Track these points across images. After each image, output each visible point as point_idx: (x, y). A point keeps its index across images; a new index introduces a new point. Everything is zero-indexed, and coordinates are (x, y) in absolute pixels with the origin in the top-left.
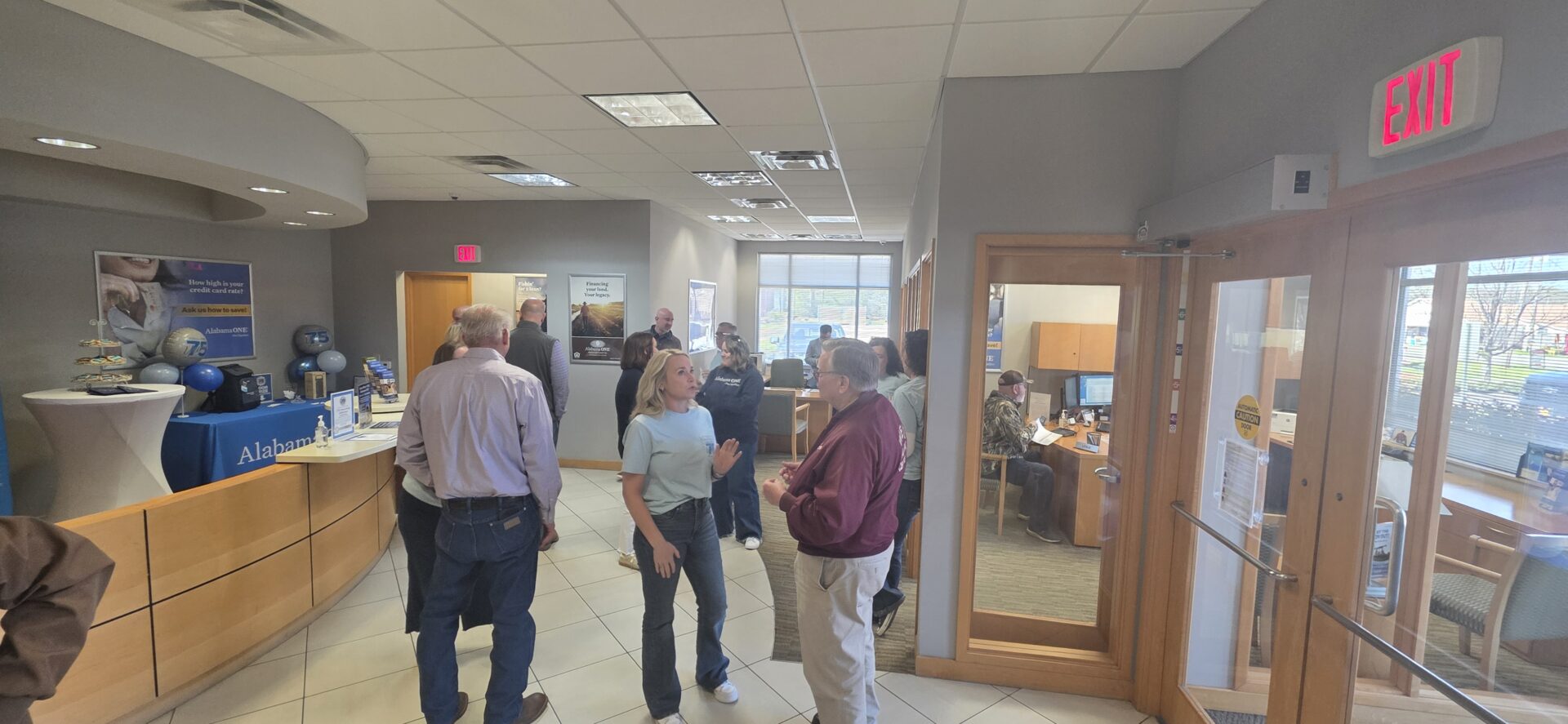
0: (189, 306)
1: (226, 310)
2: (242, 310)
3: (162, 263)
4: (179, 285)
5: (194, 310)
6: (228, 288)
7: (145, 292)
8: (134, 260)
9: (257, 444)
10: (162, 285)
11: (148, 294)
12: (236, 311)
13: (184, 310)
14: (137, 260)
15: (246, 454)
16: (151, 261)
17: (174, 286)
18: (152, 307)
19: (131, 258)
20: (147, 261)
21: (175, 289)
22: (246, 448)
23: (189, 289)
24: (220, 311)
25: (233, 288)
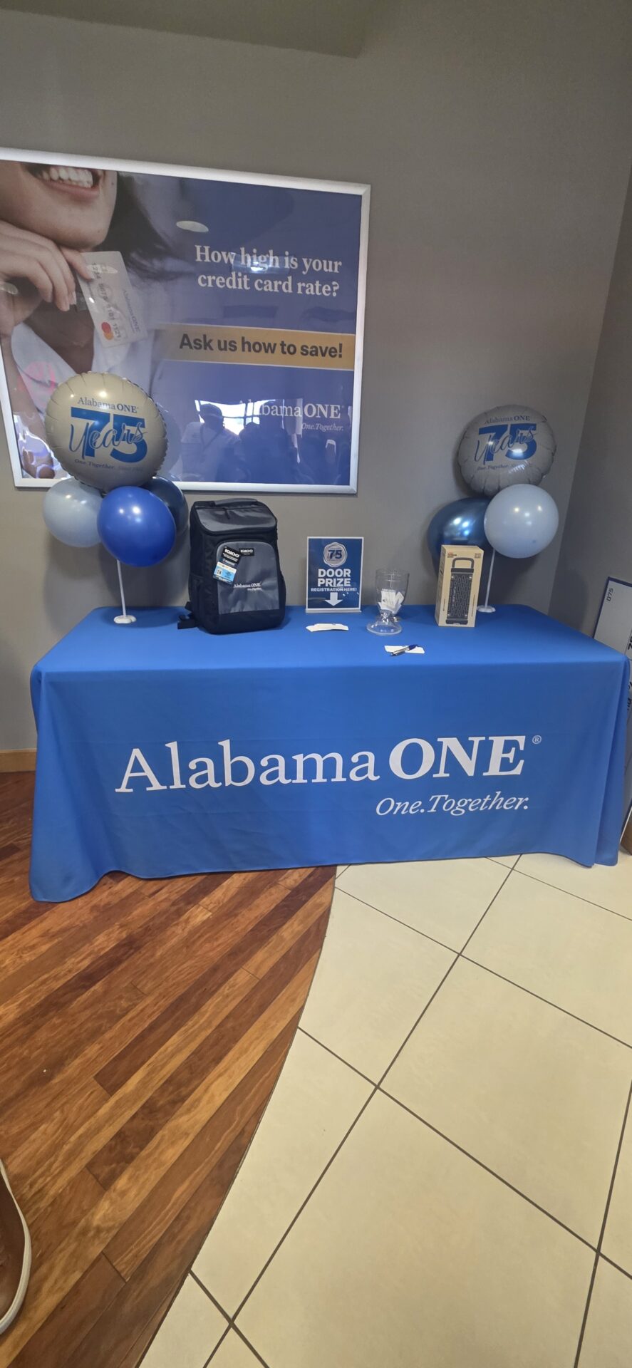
0: (197, 330)
1: (289, 349)
2: (332, 352)
3: (124, 182)
4: (171, 264)
5: (207, 345)
6: (297, 275)
7: (88, 281)
8: (54, 174)
9: (173, 746)
10: (129, 263)
11: (95, 287)
12: (315, 352)
13: (185, 341)
14: (63, 174)
15: (137, 767)
16: (96, 176)
17: (157, 264)
18: (106, 327)
19: (47, 167)
20: (87, 179)
21: (161, 276)
22: (136, 753)
23: (194, 276)
24: (270, 348)
25: (313, 276)
